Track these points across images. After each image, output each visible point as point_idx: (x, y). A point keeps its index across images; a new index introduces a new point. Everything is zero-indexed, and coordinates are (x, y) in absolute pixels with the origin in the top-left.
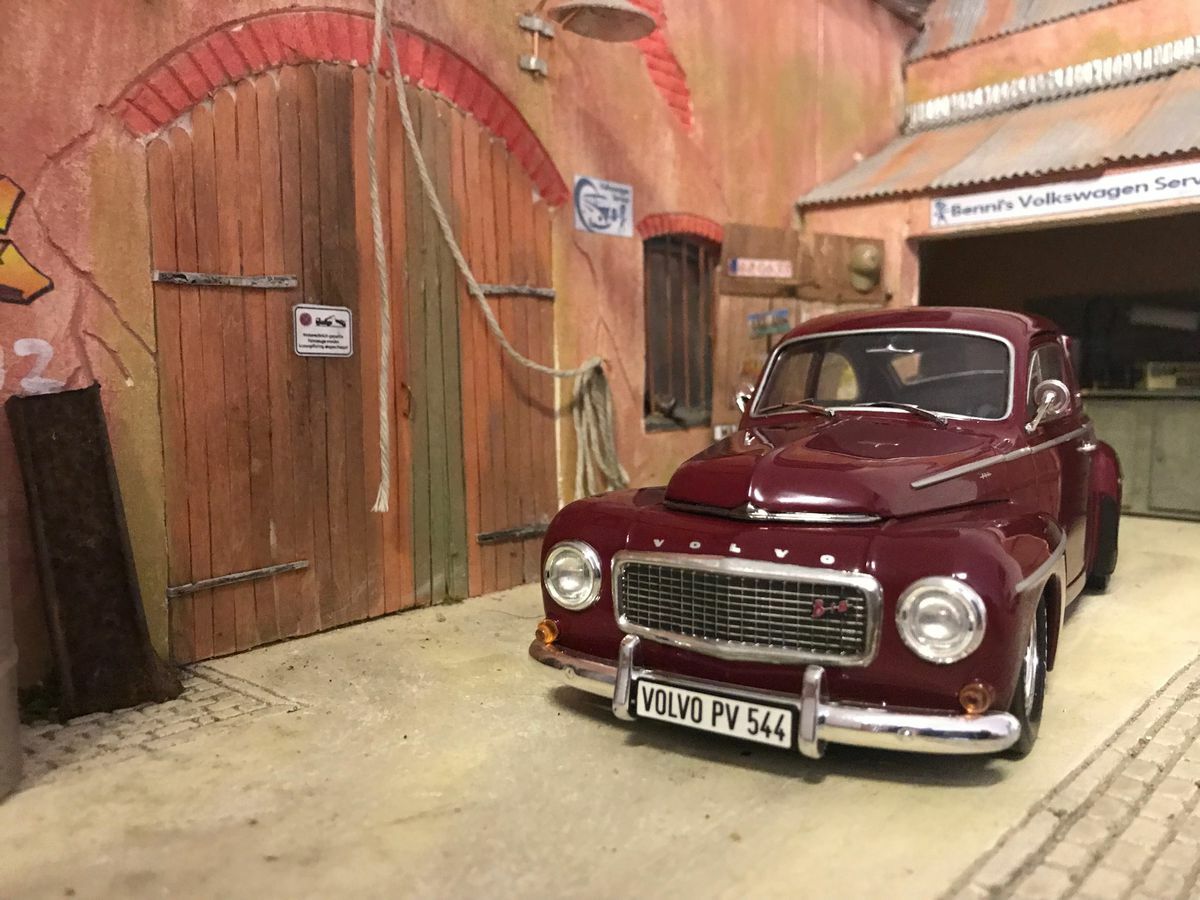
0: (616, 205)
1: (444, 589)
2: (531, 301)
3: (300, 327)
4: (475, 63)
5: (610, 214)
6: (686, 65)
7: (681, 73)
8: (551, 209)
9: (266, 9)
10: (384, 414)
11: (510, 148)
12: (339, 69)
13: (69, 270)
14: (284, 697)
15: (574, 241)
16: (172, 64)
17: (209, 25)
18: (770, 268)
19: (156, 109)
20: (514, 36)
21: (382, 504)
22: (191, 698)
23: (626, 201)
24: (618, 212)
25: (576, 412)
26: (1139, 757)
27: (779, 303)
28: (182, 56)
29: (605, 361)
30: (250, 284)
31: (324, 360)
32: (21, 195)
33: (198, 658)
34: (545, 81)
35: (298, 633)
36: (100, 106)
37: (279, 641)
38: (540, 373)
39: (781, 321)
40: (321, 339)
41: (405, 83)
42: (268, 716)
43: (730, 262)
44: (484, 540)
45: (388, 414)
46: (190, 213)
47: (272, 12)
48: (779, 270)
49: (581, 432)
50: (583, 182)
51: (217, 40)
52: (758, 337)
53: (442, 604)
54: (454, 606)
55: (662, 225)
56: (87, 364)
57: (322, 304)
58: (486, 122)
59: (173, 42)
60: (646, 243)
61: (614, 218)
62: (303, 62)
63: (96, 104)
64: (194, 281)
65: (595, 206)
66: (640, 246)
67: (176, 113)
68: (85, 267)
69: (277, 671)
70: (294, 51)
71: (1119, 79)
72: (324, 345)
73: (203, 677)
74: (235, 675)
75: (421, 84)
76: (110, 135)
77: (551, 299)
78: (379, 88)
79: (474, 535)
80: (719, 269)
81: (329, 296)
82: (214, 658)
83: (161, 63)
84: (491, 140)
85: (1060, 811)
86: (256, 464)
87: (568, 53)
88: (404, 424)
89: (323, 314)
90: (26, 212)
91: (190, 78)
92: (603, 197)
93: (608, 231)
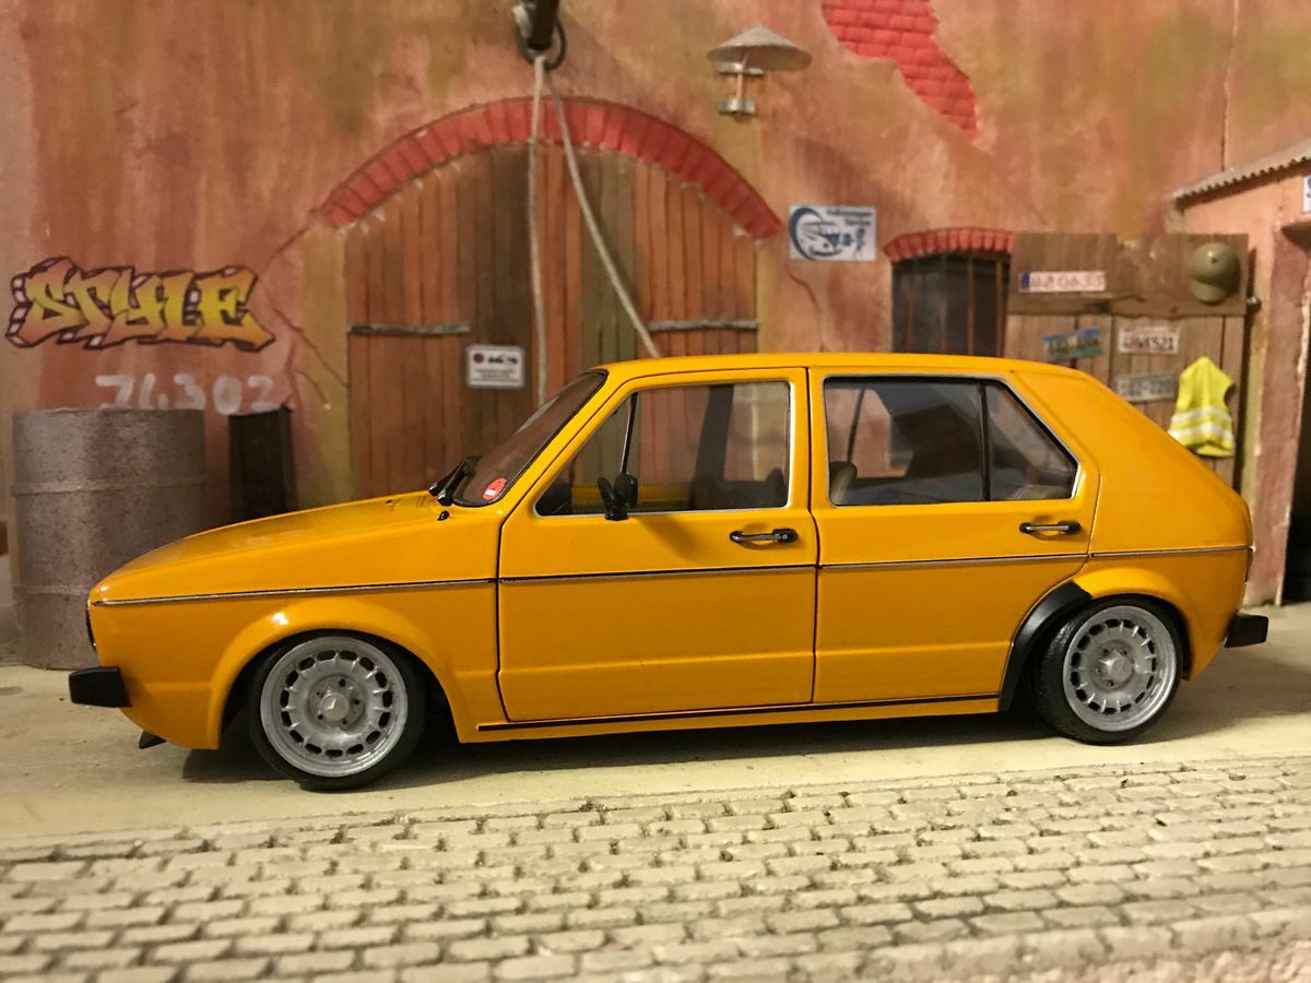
0: (852, 230)
3: (473, 367)
4: (664, 117)
5: (841, 239)
6: (963, 67)
7: (961, 76)
8: (758, 243)
9: (447, 113)
11: (706, 189)
12: (516, 147)
13: (286, 327)
15: (787, 270)
16: (369, 170)
17: (397, 135)
18: (1075, 281)
19: (355, 206)
20: (713, 84)
23: (868, 223)
24: (854, 236)
27: (1087, 321)
28: (376, 165)
30: (428, 331)
31: (496, 392)
32: (255, 280)
34: (754, 121)
36: (313, 211)
39: (1090, 343)
40: (494, 374)
43: (1020, 276)
46: (381, 280)
47: (452, 114)
48: (1090, 282)
50: (803, 211)
51: (404, 147)
55: (924, 245)
56: (296, 393)
57: (493, 345)
58: (677, 169)
59: (368, 152)
60: (894, 264)
61: (848, 240)
62: (481, 149)
63: (309, 208)
64: (379, 333)
66: (887, 270)
67: (371, 206)
68: (296, 324)
70: (472, 141)
72: (496, 379)
75: (602, 146)
76: (319, 230)
77: (754, 331)
81: (500, 338)
83: (360, 171)
84: (684, 185)
87: (785, 86)
89: (496, 352)
90: (259, 289)
91: (381, 179)
92: (831, 224)
93: (835, 258)
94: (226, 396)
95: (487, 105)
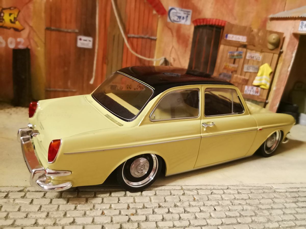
2: (148, 41)
3: (79, 42)
8: (159, 16)
13: (28, 26)
18: (239, 39)
27: (240, 49)
30: (67, 31)
31: (85, 49)
39: (240, 55)
40: (84, 44)
43: (225, 35)
48: (243, 39)
52: (230, 58)
55: (203, 22)
60: (195, 26)
66: (193, 27)
68: (31, 25)
77: (155, 40)
88: (105, 66)
89: (85, 38)
90: (21, 14)
94: (11, 43)
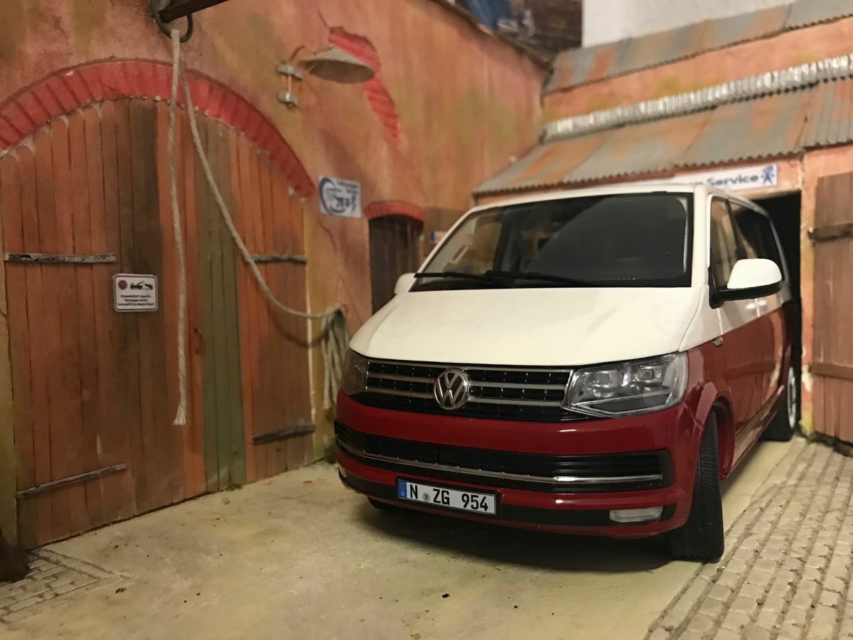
0: (349, 196)
1: (227, 479)
2: (289, 265)
3: (119, 292)
4: (246, 97)
5: (345, 202)
6: (395, 98)
7: (391, 102)
8: (303, 200)
9: (92, 59)
10: (181, 352)
11: (272, 157)
12: (147, 103)
14: (109, 573)
15: (319, 221)
16: (20, 100)
17: (47, 71)
19: (8, 134)
20: (275, 79)
21: (181, 420)
22: (36, 577)
23: (355, 192)
24: (351, 201)
25: (323, 342)
26: (717, 583)
28: (27, 96)
29: (344, 306)
30: (80, 260)
31: (137, 314)
33: (40, 543)
34: (298, 111)
35: (119, 518)
37: (105, 525)
38: (297, 317)
40: (134, 299)
41: (196, 112)
42: (97, 589)
43: (429, 235)
44: (257, 441)
45: (185, 353)
46: (34, 209)
47: (95, 62)
49: (327, 358)
50: (325, 180)
51: (54, 83)
53: (227, 489)
54: (236, 491)
55: (381, 209)
57: (134, 273)
58: (255, 139)
59: (20, 84)
60: (370, 222)
61: (348, 205)
62: (119, 98)
64: (37, 260)
65: (335, 196)
66: (366, 224)
67: (22, 136)
69: (104, 550)
70: (112, 90)
71: (681, 110)
72: (137, 303)
73: (46, 559)
74: (70, 555)
75: (207, 113)
77: (303, 263)
78: (176, 115)
79: (249, 438)
80: (422, 238)
81: (139, 267)
82: (53, 543)
83: (11, 100)
84: (259, 151)
85: (670, 627)
86: (86, 394)
87: (313, 90)
88: (197, 358)
89: (136, 280)
91: (34, 111)
92: (339, 191)
93: (343, 214)
95: (123, 60)
